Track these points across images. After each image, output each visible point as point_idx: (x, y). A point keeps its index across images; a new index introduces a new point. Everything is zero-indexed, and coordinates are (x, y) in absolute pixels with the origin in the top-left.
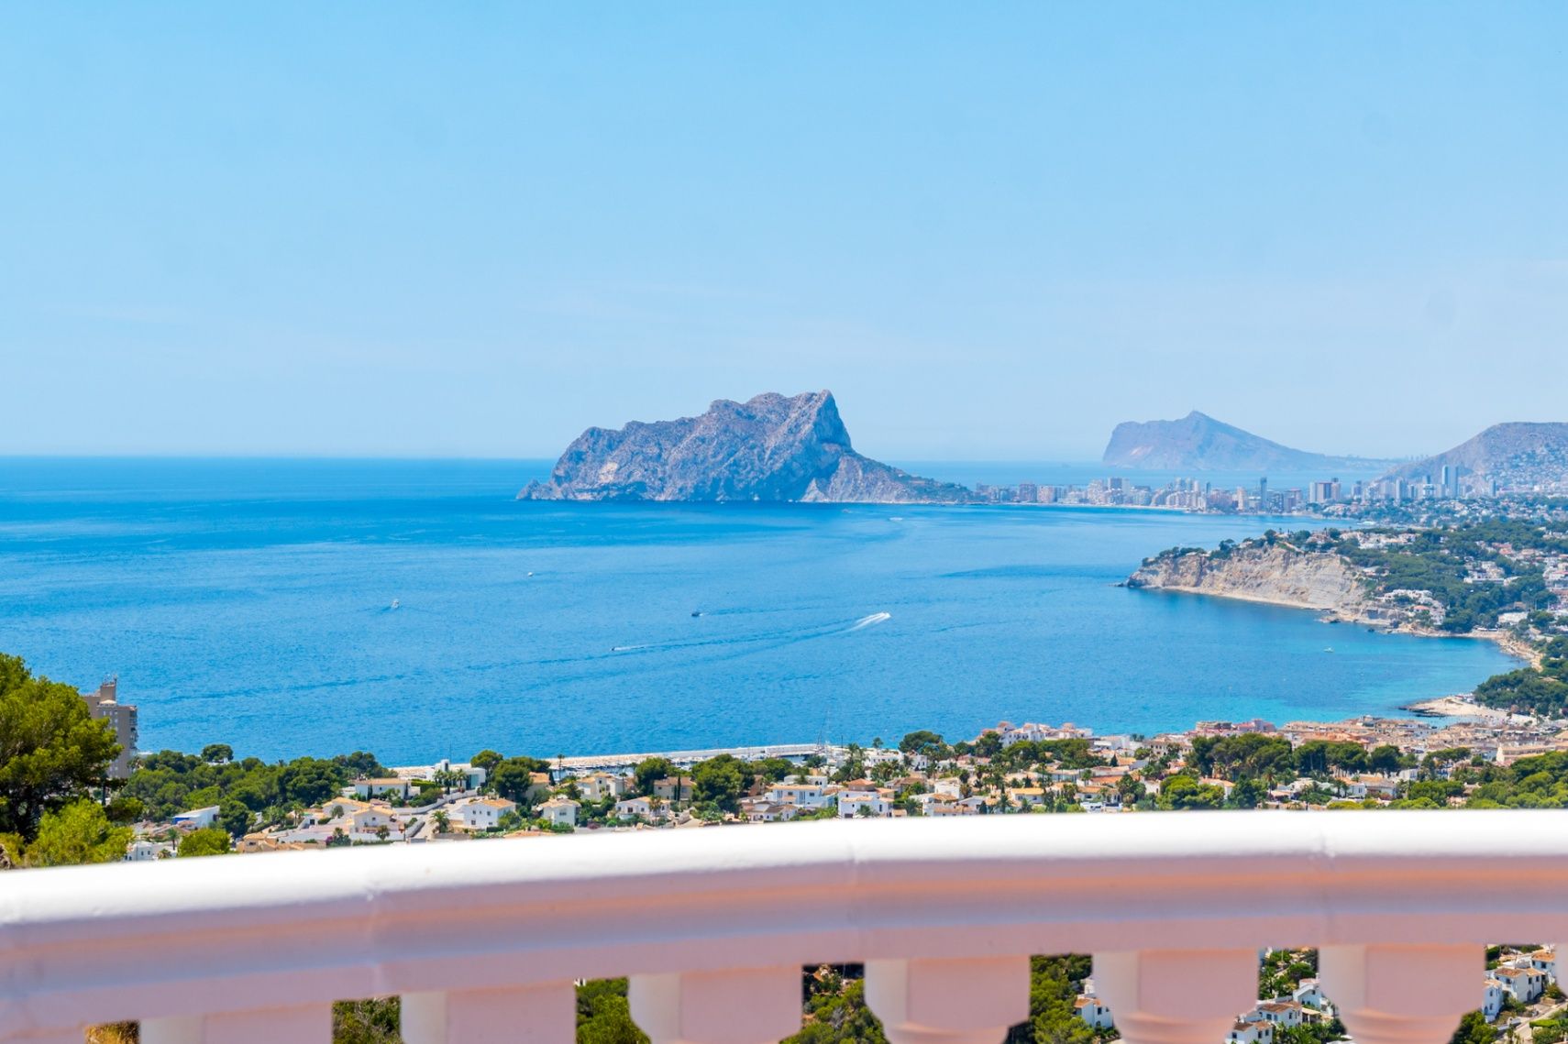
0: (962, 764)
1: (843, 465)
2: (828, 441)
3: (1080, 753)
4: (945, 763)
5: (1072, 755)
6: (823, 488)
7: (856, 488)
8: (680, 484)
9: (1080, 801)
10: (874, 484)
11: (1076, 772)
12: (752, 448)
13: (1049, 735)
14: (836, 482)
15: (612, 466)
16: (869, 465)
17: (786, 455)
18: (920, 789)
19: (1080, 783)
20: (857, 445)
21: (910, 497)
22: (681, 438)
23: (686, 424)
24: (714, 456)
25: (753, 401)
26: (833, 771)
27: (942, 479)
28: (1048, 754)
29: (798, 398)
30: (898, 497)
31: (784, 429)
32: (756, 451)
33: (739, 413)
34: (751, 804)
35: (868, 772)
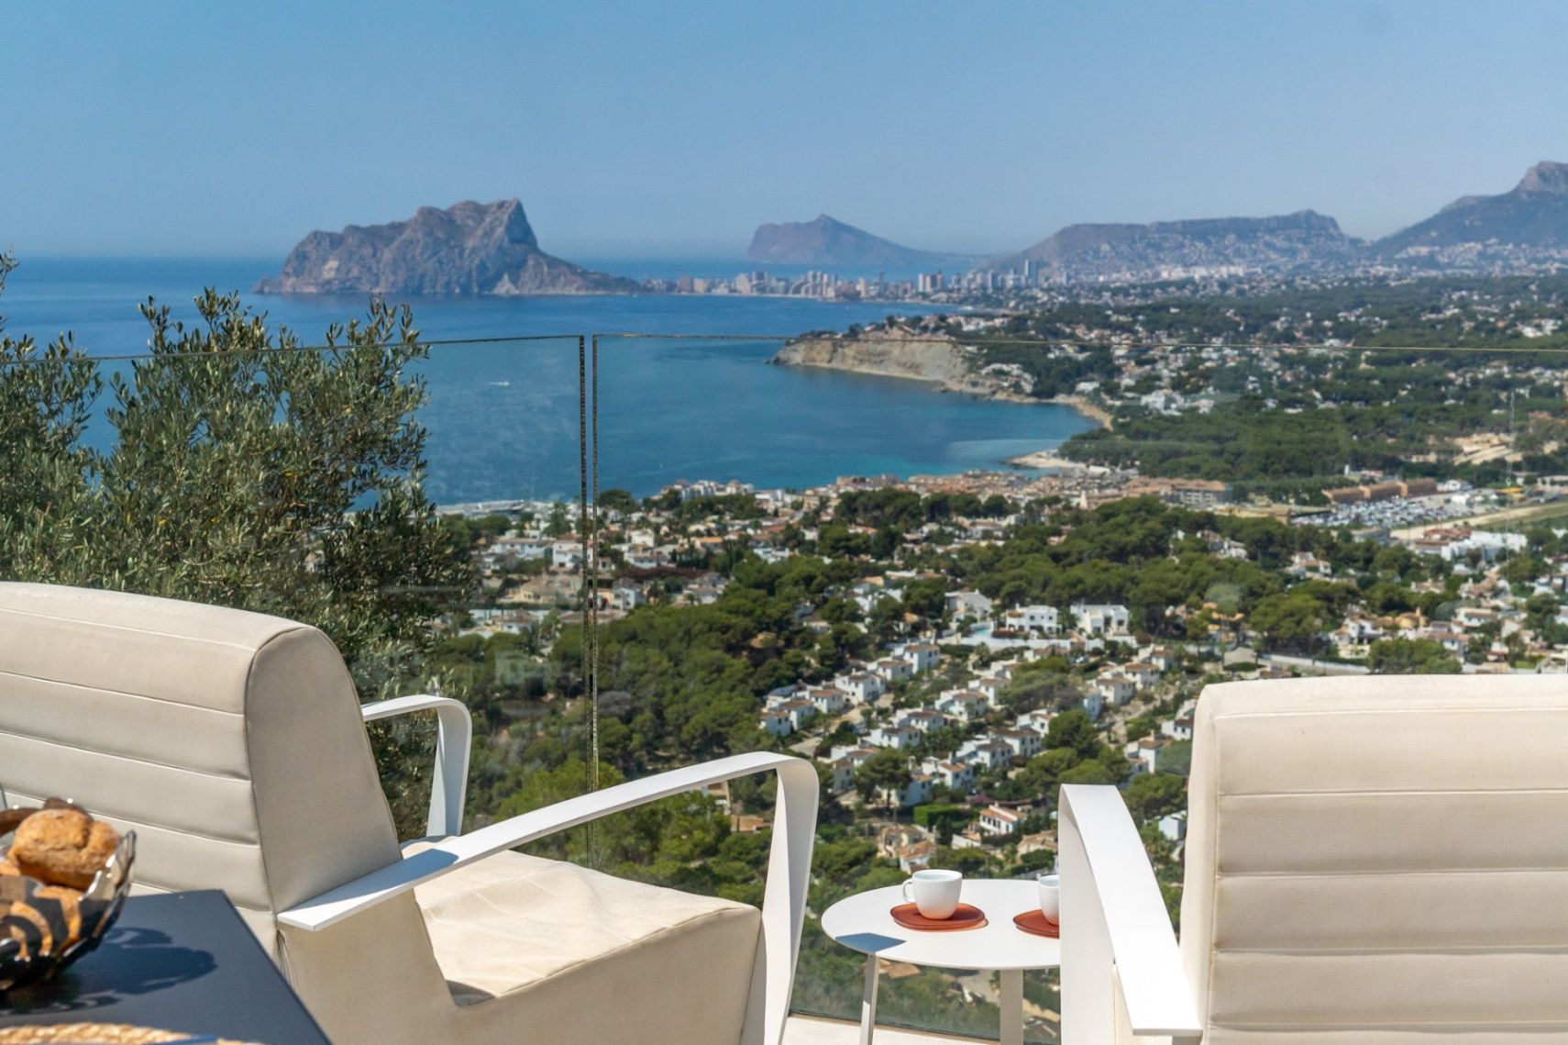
0: (652, 518)
1: (531, 263)
2: (519, 241)
3: (747, 508)
4: (635, 516)
5: (741, 508)
6: (515, 281)
7: (542, 281)
8: (392, 279)
9: (753, 547)
10: (558, 277)
11: (747, 522)
12: (453, 248)
13: (719, 490)
14: (526, 276)
15: (333, 264)
16: (554, 263)
17: (483, 254)
18: (620, 540)
19: (750, 531)
20: (542, 245)
21: (587, 289)
22: (392, 239)
23: (397, 228)
24: (421, 254)
25: (453, 208)
26: (543, 525)
27: (615, 275)
28: (721, 507)
29: (491, 205)
30: (578, 289)
31: (480, 232)
32: (457, 250)
33: (442, 220)
34: (479, 555)
35: (573, 525)
